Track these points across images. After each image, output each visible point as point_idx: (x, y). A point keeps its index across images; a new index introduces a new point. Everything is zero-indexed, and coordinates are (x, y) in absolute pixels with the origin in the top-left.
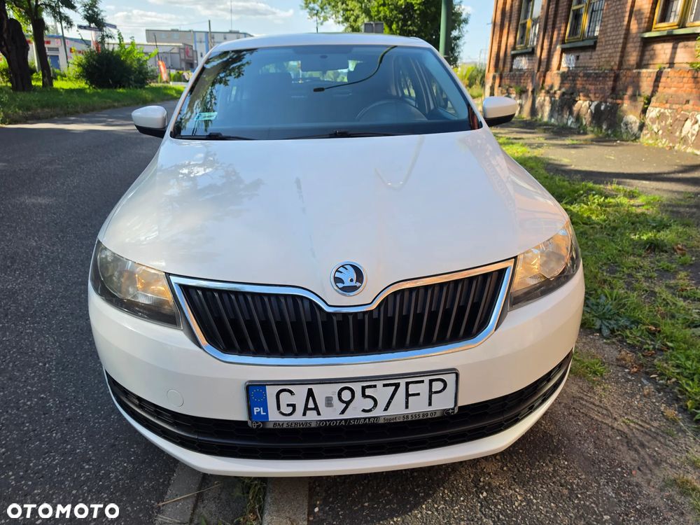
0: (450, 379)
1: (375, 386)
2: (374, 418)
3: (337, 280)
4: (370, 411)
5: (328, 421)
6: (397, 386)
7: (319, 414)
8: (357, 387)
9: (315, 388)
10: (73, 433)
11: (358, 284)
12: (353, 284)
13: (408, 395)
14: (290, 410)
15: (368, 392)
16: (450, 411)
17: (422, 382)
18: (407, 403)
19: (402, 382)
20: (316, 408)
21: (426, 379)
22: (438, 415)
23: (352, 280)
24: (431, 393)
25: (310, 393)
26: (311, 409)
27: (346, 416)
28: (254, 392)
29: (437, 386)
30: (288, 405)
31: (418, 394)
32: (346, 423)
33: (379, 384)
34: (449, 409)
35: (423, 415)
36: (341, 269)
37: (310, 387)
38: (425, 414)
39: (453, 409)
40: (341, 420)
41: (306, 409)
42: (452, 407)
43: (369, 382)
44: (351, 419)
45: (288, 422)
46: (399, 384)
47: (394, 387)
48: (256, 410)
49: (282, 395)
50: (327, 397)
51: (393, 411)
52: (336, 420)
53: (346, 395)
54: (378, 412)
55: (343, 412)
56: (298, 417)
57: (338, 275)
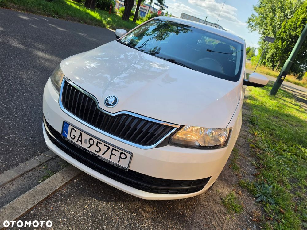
0: (129, 156)
1: (101, 144)
2: (98, 155)
3: (107, 100)
4: (97, 152)
5: (84, 148)
6: (109, 148)
7: (81, 144)
8: (96, 141)
9: (83, 134)
10: (37, 122)
11: (112, 105)
12: (111, 104)
13: (112, 154)
14: (73, 137)
15: (99, 144)
16: (125, 169)
17: (118, 151)
18: (111, 156)
19: (111, 147)
20: (81, 141)
21: (120, 151)
22: (120, 167)
23: (111, 102)
24: (120, 158)
25: (81, 135)
26: (79, 141)
27: (89, 149)
28: (65, 125)
29: (123, 156)
30: (74, 135)
31: (115, 155)
32: (88, 152)
33: (103, 144)
34: (125, 168)
35: (115, 165)
36: (111, 97)
37: (82, 132)
38: (116, 164)
39: (126, 169)
40: (87, 150)
41: (78, 140)
42: (127, 168)
43: (100, 141)
44: (90, 152)
45: (72, 141)
46: (110, 147)
47: (107, 148)
48: (64, 132)
49: (73, 131)
50: (85, 139)
51: (105, 157)
52: (86, 149)
53: (91, 142)
54: (100, 154)
55: (89, 147)
56: (75, 141)
57: (108, 98)
